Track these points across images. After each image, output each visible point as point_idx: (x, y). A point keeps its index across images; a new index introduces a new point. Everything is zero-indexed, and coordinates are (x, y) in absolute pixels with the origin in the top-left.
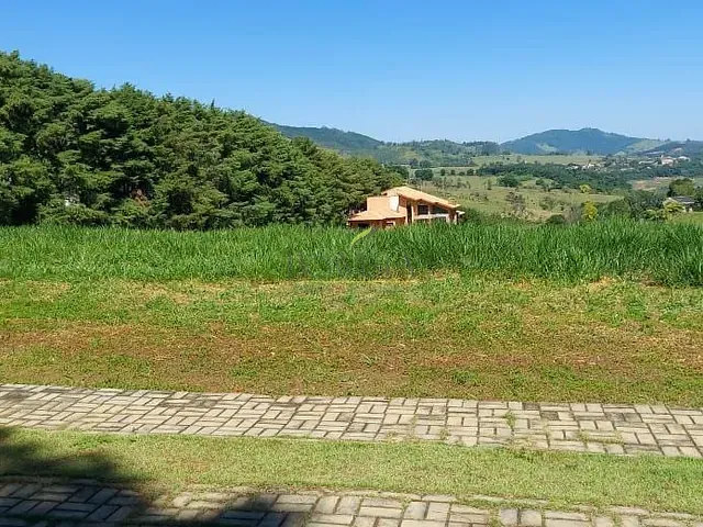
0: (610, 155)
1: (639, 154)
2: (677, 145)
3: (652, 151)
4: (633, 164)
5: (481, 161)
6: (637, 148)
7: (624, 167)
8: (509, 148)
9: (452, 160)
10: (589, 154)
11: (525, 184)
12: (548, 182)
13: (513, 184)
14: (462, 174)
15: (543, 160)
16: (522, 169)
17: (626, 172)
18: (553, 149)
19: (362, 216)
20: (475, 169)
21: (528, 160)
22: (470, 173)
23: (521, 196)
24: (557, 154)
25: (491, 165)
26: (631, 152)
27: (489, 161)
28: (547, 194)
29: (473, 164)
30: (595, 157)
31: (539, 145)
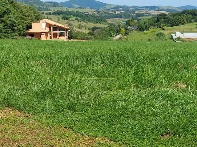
0: (99, 10)
1: (108, 10)
2: (120, 7)
3: (112, 9)
4: (107, 13)
5: (53, 9)
6: (107, 7)
7: (104, 14)
8: (63, 5)
9: (42, 8)
10: (91, 9)
11: (71, 19)
12: (79, 18)
13: (67, 19)
14: (46, 14)
15: (76, 10)
16: (69, 13)
17: (105, 16)
18: (79, 6)
19: (31, 31)
20: (51, 12)
21: (70, 10)
22: (50, 14)
23: (71, 23)
24: (80, 8)
25: (58, 11)
26: (105, 8)
27: (56, 9)
28: (79, 23)
29: (50, 10)
30: (93, 10)
31: (73, 5)
